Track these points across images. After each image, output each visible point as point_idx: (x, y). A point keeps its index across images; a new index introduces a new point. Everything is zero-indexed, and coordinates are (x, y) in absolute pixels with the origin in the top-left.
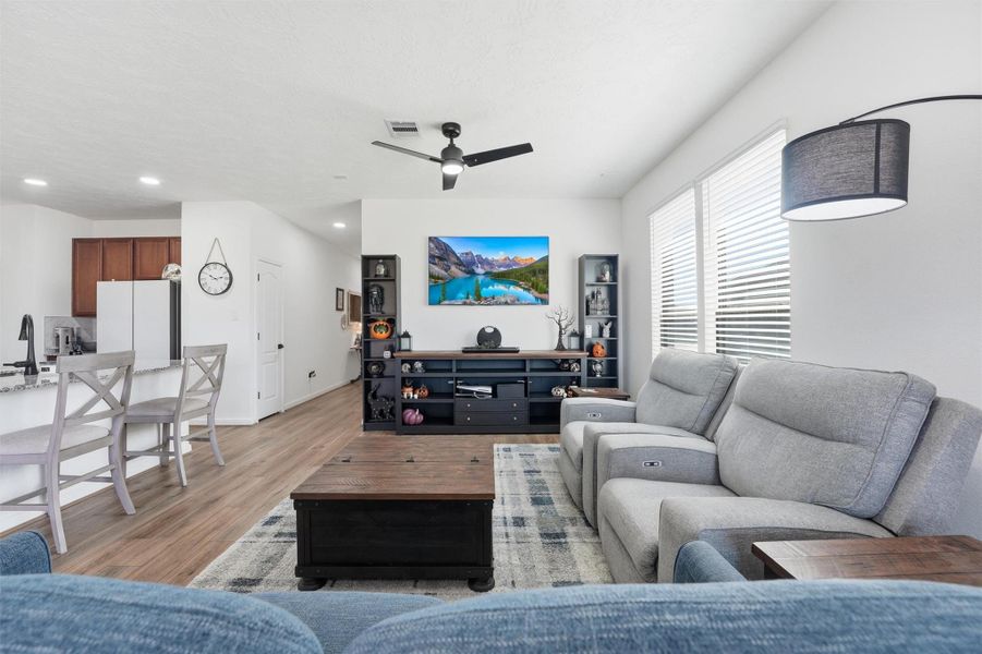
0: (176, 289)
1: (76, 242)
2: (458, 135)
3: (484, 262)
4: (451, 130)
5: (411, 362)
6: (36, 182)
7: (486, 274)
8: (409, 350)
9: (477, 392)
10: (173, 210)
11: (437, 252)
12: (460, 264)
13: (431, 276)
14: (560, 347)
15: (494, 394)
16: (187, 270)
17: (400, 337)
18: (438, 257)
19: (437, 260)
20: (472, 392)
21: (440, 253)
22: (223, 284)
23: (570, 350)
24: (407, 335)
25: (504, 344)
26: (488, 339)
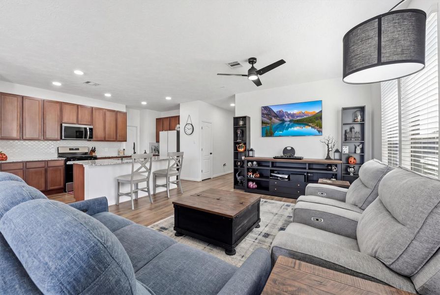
0: (178, 133)
1: (157, 119)
2: (255, 62)
3: (289, 115)
4: (252, 61)
5: (252, 162)
6: (144, 103)
7: (291, 121)
8: (252, 157)
9: (280, 177)
10: (177, 107)
11: (265, 112)
12: (276, 116)
13: (263, 123)
14: (328, 158)
15: (289, 178)
16: (181, 126)
17: (249, 151)
18: (266, 114)
19: (265, 116)
20: (278, 177)
21: (267, 112)
22: (190, 131)
23: (335, 159)
24: (252, 150)
25: (296, 155)
26: (289, 153)
